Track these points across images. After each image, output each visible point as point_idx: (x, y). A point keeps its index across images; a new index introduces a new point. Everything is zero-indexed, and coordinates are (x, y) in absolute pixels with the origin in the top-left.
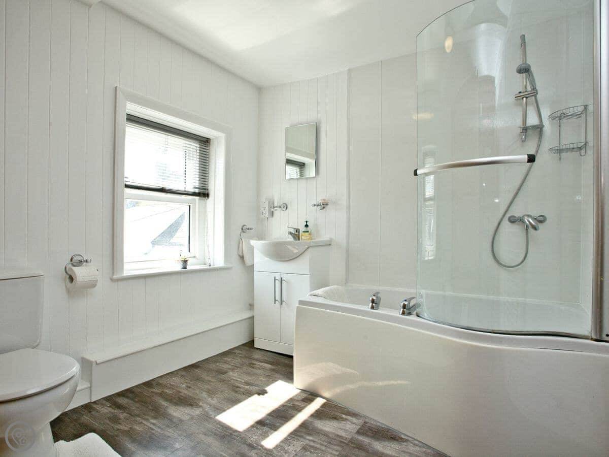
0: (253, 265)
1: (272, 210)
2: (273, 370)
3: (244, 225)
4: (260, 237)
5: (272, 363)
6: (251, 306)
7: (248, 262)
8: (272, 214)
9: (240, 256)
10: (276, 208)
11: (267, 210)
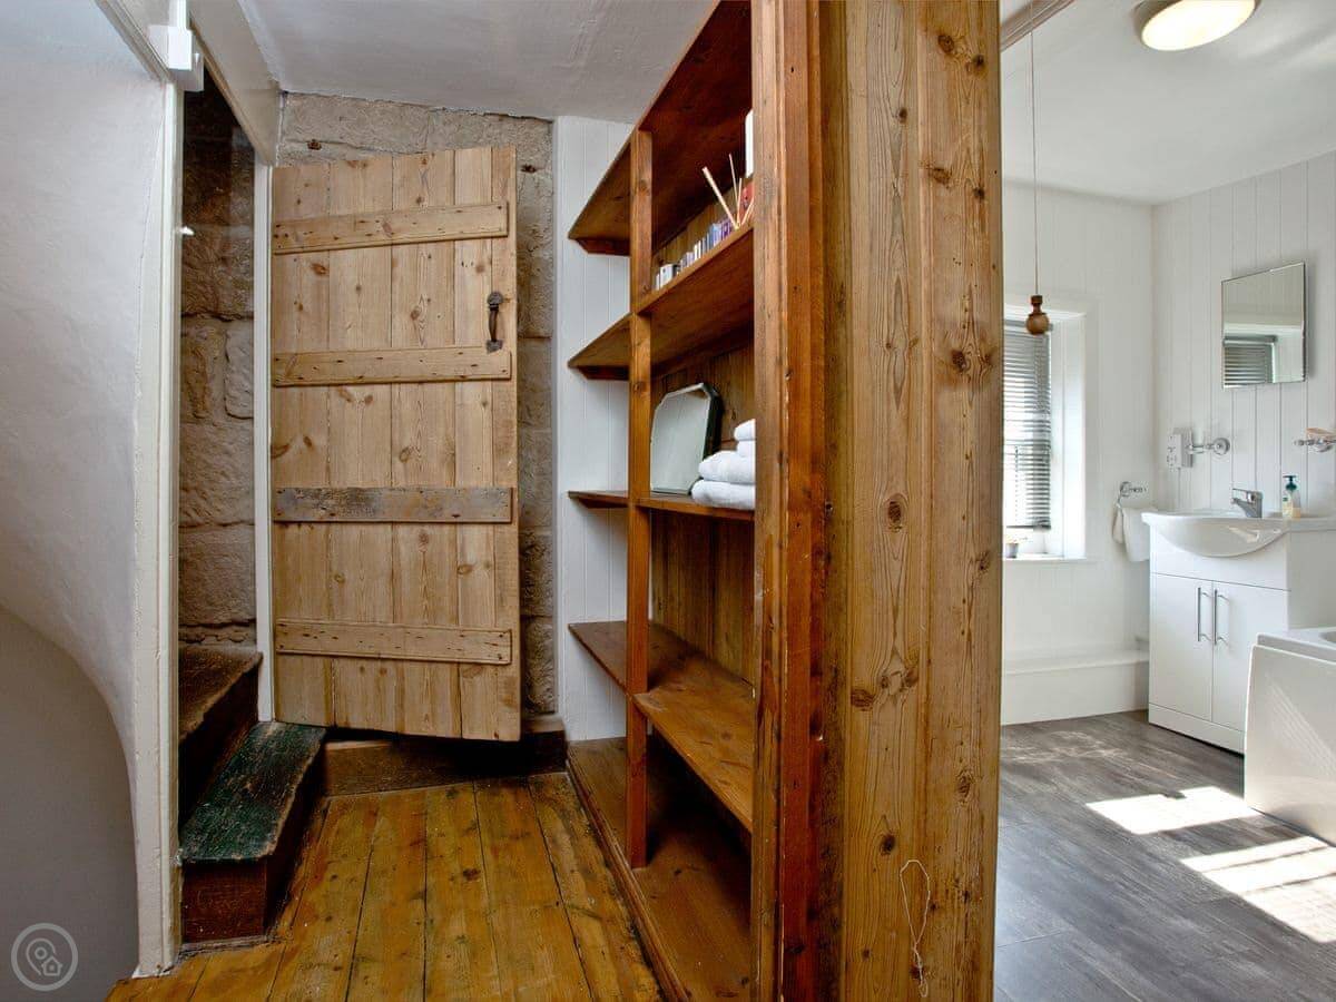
0: (1148, 561)
1: (1191, 453)
2: (1195, 768)
3: (1125, 483)
4: (1163, 506)
5: (1191, 757)
6: (1142, 644)
7: (1136, 555)
8: (1191, 461)
9: (1117, 542)
10: (1199, 449)
11: (1178, 452)
